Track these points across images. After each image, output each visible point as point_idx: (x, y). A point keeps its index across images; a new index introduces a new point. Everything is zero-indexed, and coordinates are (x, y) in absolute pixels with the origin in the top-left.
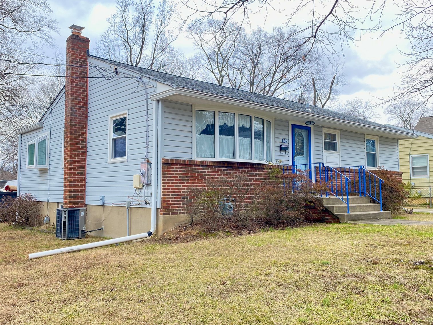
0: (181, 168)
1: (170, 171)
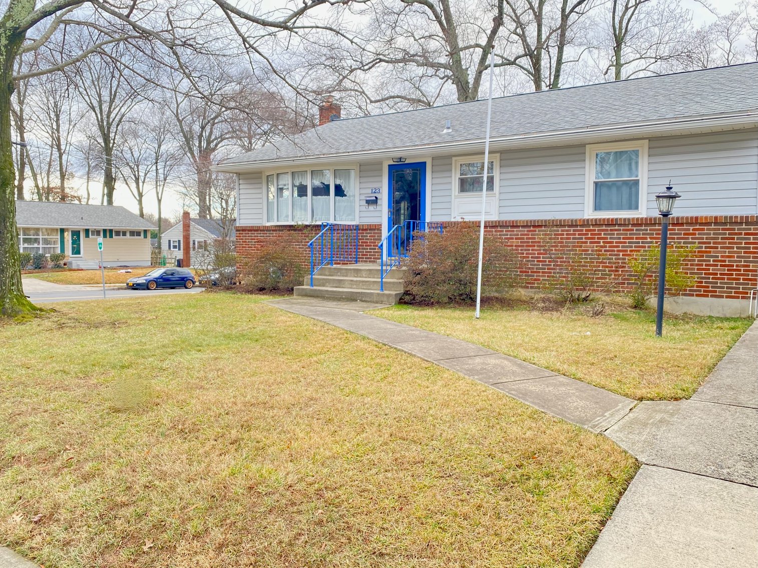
1: (240, 236)
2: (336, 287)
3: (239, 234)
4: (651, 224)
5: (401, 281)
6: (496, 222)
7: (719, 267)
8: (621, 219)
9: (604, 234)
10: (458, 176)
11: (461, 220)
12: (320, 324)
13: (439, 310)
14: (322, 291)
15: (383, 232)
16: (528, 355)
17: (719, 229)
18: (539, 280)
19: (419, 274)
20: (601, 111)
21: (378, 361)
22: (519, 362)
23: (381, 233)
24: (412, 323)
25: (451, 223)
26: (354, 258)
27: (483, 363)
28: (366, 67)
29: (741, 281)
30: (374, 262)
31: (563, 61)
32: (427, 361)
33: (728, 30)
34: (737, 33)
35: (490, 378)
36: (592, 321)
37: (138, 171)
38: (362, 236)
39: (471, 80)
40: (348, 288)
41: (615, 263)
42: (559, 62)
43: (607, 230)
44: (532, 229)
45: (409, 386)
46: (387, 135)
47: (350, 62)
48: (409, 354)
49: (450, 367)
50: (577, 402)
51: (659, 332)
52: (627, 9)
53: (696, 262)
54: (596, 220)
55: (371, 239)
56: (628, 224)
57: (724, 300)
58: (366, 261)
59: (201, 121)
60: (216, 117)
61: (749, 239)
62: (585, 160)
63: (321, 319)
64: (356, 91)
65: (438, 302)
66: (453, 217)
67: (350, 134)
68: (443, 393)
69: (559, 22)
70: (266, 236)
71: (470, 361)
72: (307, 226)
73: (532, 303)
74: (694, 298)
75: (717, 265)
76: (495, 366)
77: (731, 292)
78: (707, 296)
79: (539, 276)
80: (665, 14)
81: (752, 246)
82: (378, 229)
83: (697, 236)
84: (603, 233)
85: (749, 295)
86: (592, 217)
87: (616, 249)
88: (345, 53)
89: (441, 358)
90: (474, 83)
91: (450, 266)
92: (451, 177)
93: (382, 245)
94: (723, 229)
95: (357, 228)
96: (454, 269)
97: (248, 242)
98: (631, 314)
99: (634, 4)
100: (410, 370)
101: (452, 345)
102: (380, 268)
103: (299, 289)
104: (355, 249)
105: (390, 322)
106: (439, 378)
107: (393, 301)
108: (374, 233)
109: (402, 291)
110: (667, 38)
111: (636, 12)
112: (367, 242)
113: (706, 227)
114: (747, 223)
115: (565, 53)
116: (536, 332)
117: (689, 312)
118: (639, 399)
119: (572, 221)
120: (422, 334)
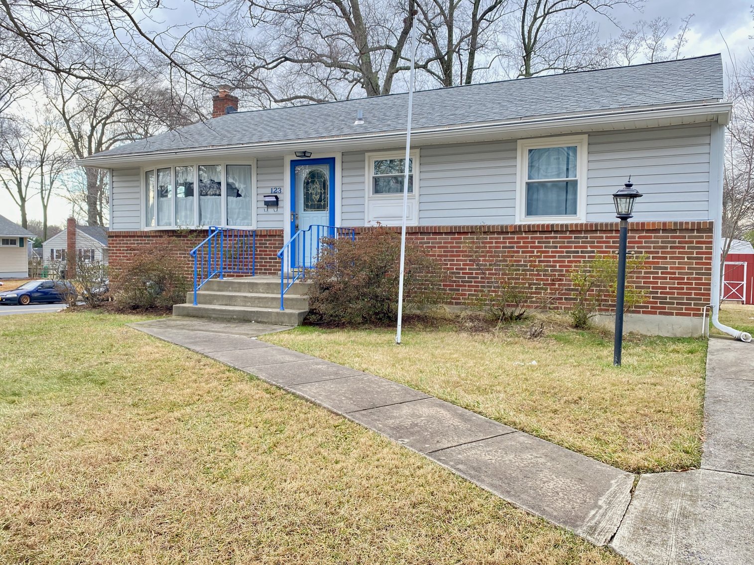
0: (124, 240)
1: (113, 244)
2: (226, 305)
3: (112, 240)
4: (592, 231)
5: (305, 297)
6: (416, 227)
7: (668, 280)
8: (557, 225)
9: (539, 242)
10: (372, 174)
11: (376, 225)
12: (196, 357)
13: (352, 333)
14: (207, 310)
15: (285, 238)
16: (469, 399)
17: (667, 237)
18: (465, 295)
19: (327, 289)
20: (532, 102)
21: (267, 415)
22: (461, 410)
23: (283, 240)
24: (317, 353)
25: (365, 229)
26: (251, 269)
27: (413, 415)
28: (270, 66)
29: (693, 296)
30: (274, 274)
31: (474, 68)
32: (337, 414)
33: (626, 48)
34: (635, 51)
35: (426, 441)
36: (531, 344)
37: (20, 174)
38: (260, 244)
39: (381, 83)
40: (241, 306)
41: (551, 276)
42: (471, 69)
43: (542, 238)
44: (456, 236)
45: (309, 460)
46: (290, 127)
47: (252, 59)
48: (311, 402)
49: (369, 423)
50: (553, 479)
51: (618, 360)
52: (535, 19)
53: (643, 275)
54: (529, 226)
55: (271, 247)
56: (566, 231)
57: (674, 318)
58: (265, 273)
59: (91, 120)
60: (107, 118)
61: (701, 248)
62: (516, 158)
63: (198, 349)
64: (259, 88)
65: (350, 323)
66: (366, 221)
67: (246, 126)
68: (360, 472)
69: (470, 28)
70: (145, 244)
71: (396, 413)
72: (192, 231)
73: (458, 322)
74: (641, 315)
75: (665, 278)
76: (430, 418)
77: (682, 309)
78: (655, 313)
79: (465, 290)
80: (573, 25)
81: (704, 256)
82: (279, 236)
83: (644, 245)
84: (537, 241)
85: (701, 312)
86: (524, 223)
87: (552, 259)
88: (248, 50)
89: (357, 408)
90: (384, 85)
91: (364, 279)
92: (364, 175)
93: (282, 254)
94: (672, 237)
95: (254, 234)
96: (369, 283)
97: (123, 250)
98: (573, 334)
99: (543, 14)
100: (312, 431)
101: (370, 387)
102: (280, 281)
103: (179, 307)
104: (251, 258)
105: (290, 351)
106: (354, 443)
107: (296, 321)
108: (274, 240)
109: (307, 310)
110: (574, 50)
111: (545, 21)
112: (266, 251)
113: (653, 235)
114: (699, 230)
115: (475, 60)
116: (471, 363)
117: (634, 331)
118: (634, 470)
119: (502, 227)
120: (330, 370)
